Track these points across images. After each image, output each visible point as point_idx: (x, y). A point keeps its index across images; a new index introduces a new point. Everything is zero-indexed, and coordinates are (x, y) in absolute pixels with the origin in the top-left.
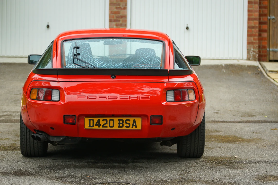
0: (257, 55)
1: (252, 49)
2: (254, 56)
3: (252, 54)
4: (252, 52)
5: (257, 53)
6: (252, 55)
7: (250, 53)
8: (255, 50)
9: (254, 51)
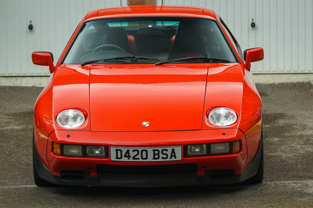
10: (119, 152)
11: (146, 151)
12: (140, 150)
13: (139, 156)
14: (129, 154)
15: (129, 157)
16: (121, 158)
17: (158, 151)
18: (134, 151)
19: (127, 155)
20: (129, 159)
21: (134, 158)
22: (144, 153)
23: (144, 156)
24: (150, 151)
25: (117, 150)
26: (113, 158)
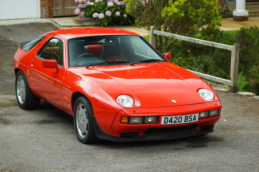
0: (48, 14)
1: (44, 10)
2: (46, 15)
3: (44, 13)
4: (44, 12)
5: (47, 13)
6: (44, 15)
7: (43, 13)
8: (46, 10)
9: (45, 12)
10: (166, 119)
11: (181, 117)
12: (178, 117)
13: (177, 121)
14: (172, 120)
15: (171, 122)
16: (167, 123)
17: (187, 117)
18: (174, 118)
19: (171, 121)
20: (171, 123)
21: (174, 122)
22: (180, 118)
23: (180, 121)
24: (183, 117)
25: (165, 118)
26: (162, 123)
